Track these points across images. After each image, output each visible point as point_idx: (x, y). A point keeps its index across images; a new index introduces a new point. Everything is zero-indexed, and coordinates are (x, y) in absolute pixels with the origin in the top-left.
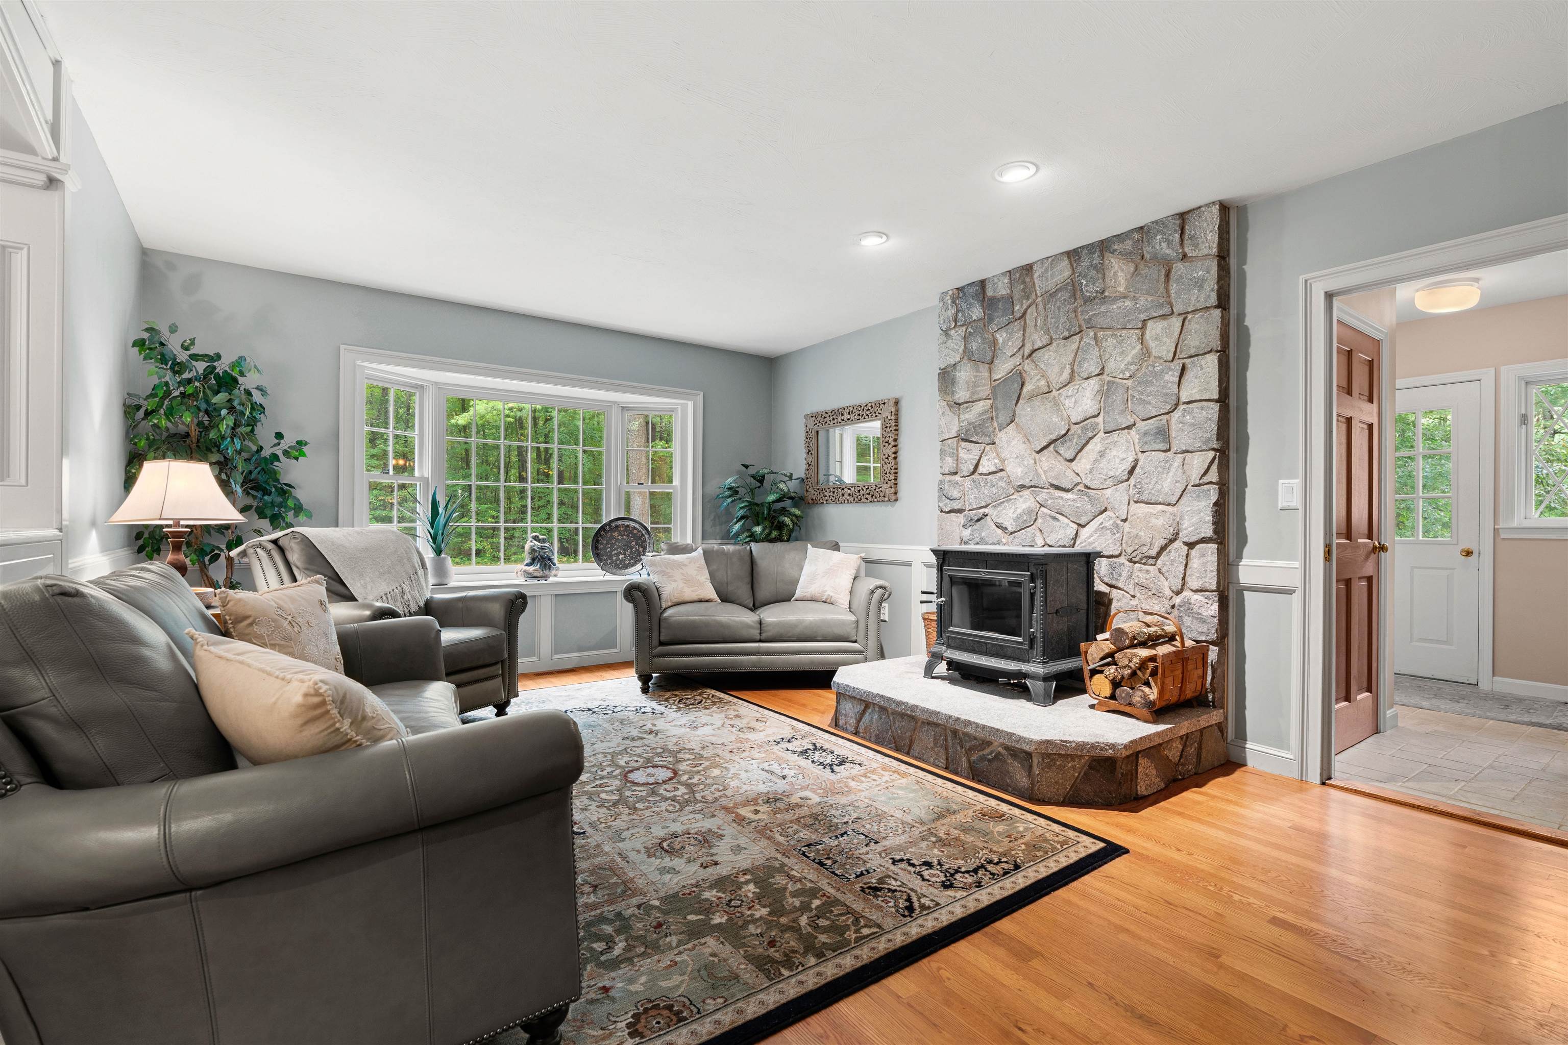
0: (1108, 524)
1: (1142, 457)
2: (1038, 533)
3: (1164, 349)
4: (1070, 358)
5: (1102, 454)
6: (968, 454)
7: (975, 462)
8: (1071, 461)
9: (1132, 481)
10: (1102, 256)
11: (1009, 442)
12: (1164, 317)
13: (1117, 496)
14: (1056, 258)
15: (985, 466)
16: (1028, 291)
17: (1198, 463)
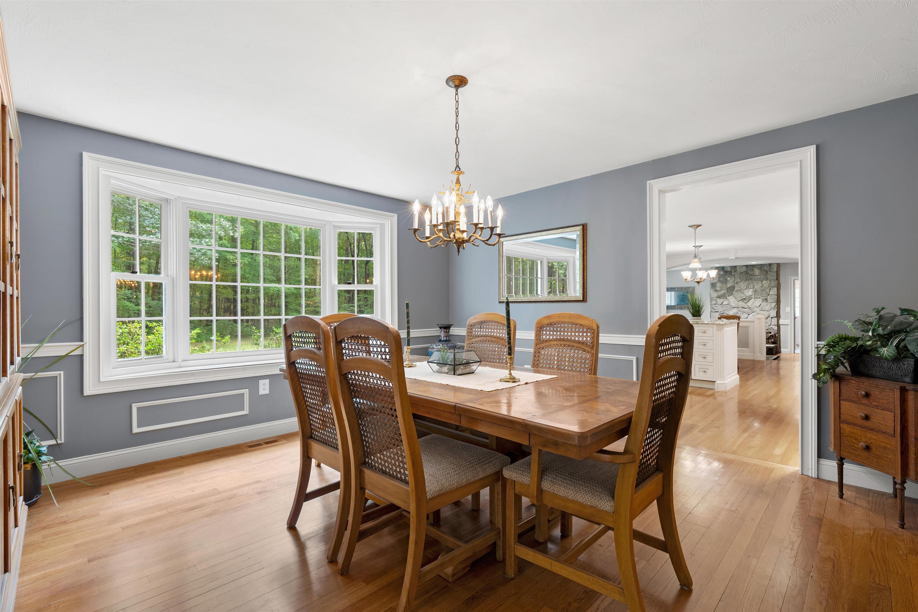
0: (755, 314)
1: (762, 303)
3: (767, 285)
4: (746, 285)
5: (754, 302)
6: (720, 301)
7: (722, 302)
8: (746, 303)
9: (760, 307)
10: (753, 268)
11: (731, 299)
12: (766, 280)
13: (757, 310)
14: (742, 266)
15: (725, 303)
16: (736, 271)
17: (774, 305)
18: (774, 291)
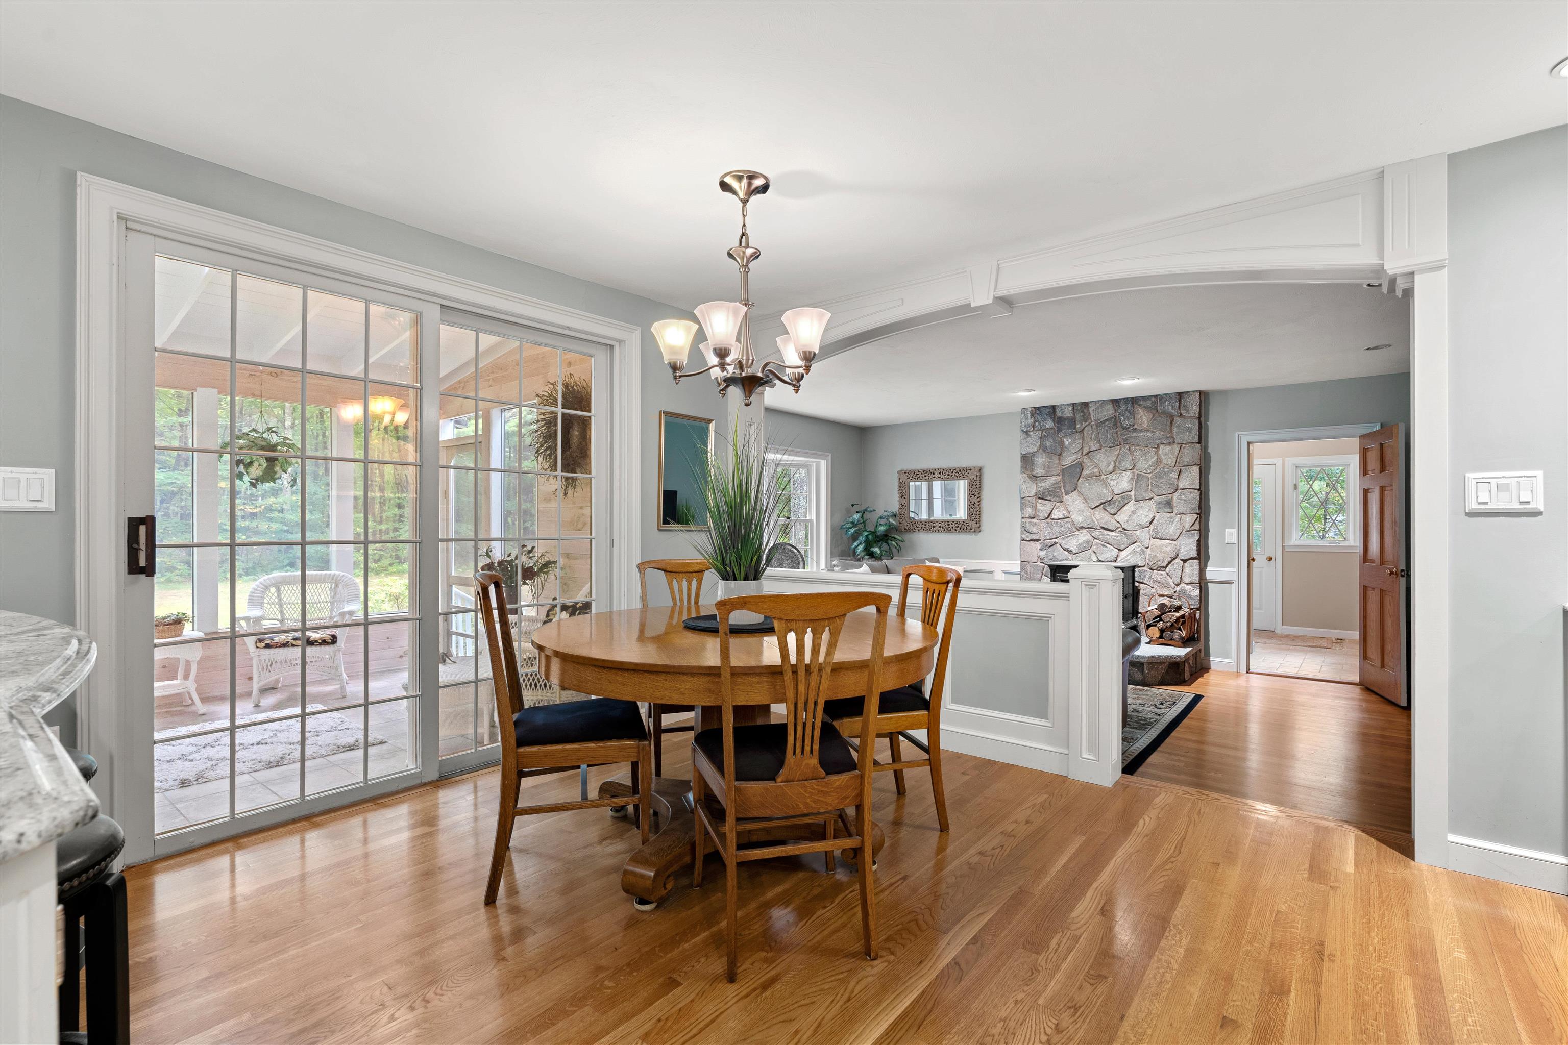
0: (1138, 549)
1: (1157, 515)
2: (1093, 554)
3: (1171, 461)
4: (1114, 458)
5: (1134, 512)
6: (1043, 507)
7: (1049, 512)
8: (1114, 515)
9: (1152, 527)
10: (1133, 406)
11: (1073, 502)
12: (1169, 444)
13: (1143, 535)
14: (1104, 402)
15: (1056, 514)
16: (1086, 418)
17: (1189, 520)
18: (1190, 478)
